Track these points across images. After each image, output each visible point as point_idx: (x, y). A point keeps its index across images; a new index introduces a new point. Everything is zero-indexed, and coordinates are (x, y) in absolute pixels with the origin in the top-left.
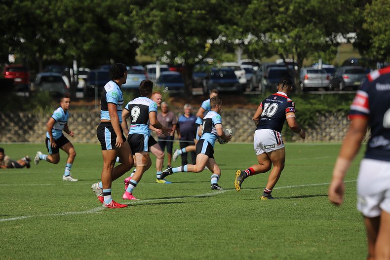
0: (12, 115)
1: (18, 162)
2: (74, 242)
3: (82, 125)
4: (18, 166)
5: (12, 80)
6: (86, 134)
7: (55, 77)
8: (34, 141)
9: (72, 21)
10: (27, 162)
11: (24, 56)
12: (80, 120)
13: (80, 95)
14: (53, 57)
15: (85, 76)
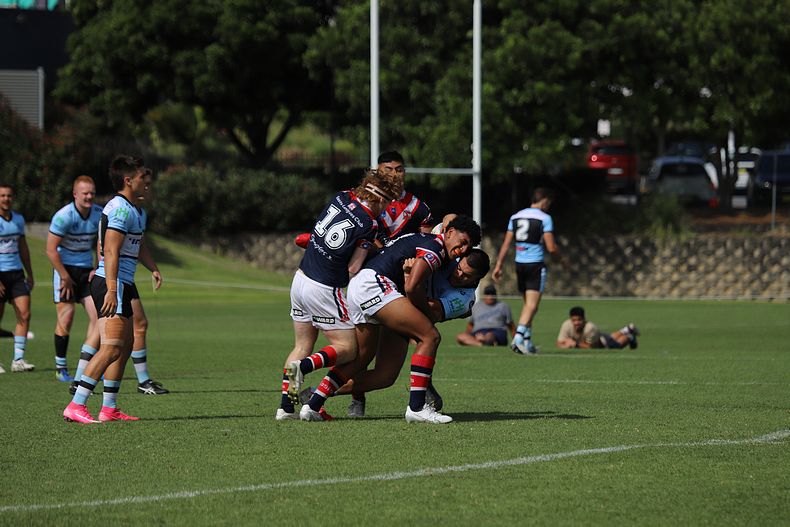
0: (602, 242)
1: (614, 336)
2: (728, 501)
3: (744, 263)
4: (613, 345)
5: (603, 172)
6: (752, 282)
7: (690, 166)
8: (645, 296)
9: (729, 51)
10: (631, 336)
11: (628, 124)
12: (739, 253)
13: (739, 202)
14: (687, 125)
15: (750, 165)
